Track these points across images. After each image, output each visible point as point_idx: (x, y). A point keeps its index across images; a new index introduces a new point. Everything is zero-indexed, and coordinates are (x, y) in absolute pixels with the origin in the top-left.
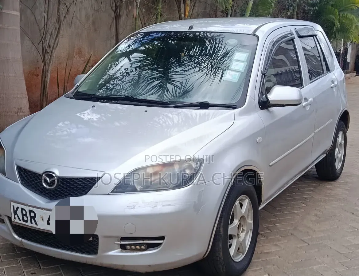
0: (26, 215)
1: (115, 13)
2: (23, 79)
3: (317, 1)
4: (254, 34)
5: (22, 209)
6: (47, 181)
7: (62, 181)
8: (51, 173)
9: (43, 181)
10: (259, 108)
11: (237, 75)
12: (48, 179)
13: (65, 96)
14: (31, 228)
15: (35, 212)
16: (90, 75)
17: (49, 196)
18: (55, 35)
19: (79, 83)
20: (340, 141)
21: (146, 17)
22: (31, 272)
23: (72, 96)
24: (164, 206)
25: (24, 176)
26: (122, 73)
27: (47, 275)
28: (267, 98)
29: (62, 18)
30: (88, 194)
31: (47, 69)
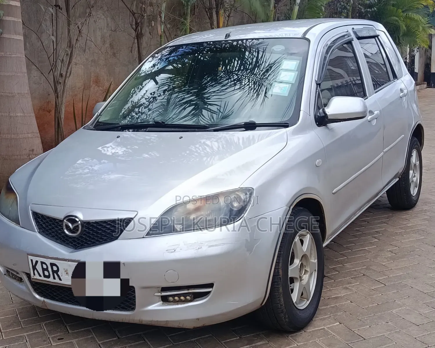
0: (47, 269)
1: (136, 32)
2: (33, 115)
3: (375, 1)
4: (304, 38)
5: (42, 263)
6: (69, 226)
7: (86, 225)
8: (74, 218)
9: (64, 227)
10: (316, 125)
11: (288, 87)
12: (70, 225)
13: (84, 128)
14: (54, 284)
15: (58, 265)
16: (112, 101)
17: (73, 245)
18: (68, 62)
19: (99, 112)
20: (414, 161)
21: (172, 33)
22: (58, 338)
23: (92, 127)
24: (210, 246)
25: (42, 223)
26: (148, 99)
27: (77, 339)
28: (324, 112)
29: (74, 42)
30: (118, 239)
31: (60, 103)
